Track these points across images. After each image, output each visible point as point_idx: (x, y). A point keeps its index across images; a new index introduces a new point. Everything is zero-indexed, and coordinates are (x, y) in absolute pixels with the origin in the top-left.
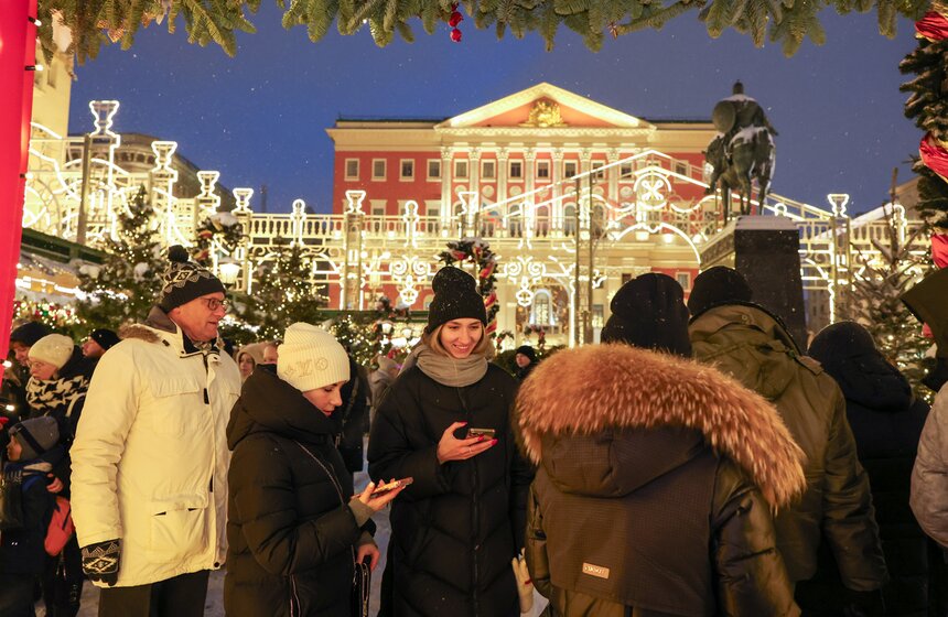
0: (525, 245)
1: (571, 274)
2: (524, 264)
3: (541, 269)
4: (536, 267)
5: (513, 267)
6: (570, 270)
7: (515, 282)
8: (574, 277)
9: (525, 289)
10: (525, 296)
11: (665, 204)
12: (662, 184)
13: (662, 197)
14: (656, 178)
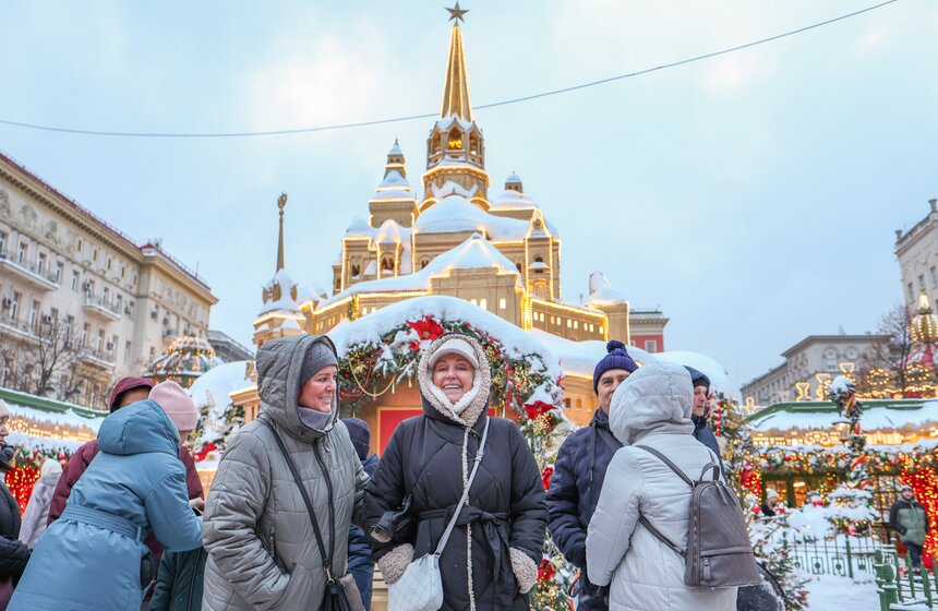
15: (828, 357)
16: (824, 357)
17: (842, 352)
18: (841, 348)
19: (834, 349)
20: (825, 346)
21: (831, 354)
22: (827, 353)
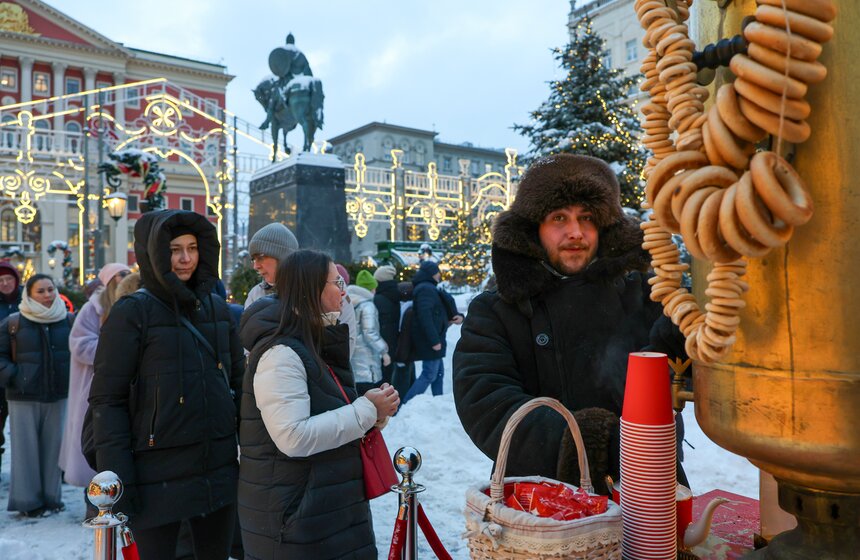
0: (25, 157)
1: (79, 192)
2: (25, 178)
3: (45, 185)
4: (39, 183)
5: (12, 181)
6: (78, 187)
7: (13, 197)
8: (82, 195)
9: (25, 205)
10: (26, 212)
11: (175, 131)
12: (173, 112)
13: (173, 125)
14: (168, 106)
15: (386, 146)
16: (383, 145)
17: (397, 143)
18: (398, 138)
19: (392, 138)
20: (384, 134)
21: (388, 143)
22: (386, 141)
